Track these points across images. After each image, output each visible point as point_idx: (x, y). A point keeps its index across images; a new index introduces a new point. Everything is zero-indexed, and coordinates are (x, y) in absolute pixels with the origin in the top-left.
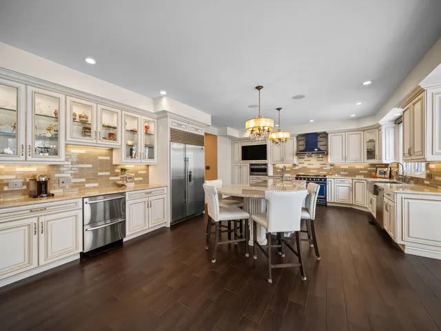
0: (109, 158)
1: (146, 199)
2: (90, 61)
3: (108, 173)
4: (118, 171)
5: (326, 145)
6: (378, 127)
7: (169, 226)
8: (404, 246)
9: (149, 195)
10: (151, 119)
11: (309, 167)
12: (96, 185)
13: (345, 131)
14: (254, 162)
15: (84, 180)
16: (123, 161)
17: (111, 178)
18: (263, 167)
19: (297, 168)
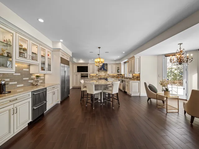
0: (28, 70)
1: (53, 91)
2: (41, 20)
3: (28, 79)
4: (34, 77)
5: (107, 68)
6: (120, 64)
7: (60, 103)
8: (131, 94)
9: (54, 88)
10: (50, 51)
11: (101, 75)
12: (22, 85)
13: (112, 64)
14: (83, 73)
15: (16, 83)
16: (40, 72)
17: (29, 81)
18: (87, 75)
19: (98, 75)
